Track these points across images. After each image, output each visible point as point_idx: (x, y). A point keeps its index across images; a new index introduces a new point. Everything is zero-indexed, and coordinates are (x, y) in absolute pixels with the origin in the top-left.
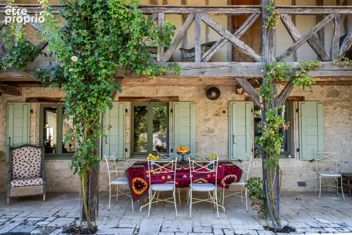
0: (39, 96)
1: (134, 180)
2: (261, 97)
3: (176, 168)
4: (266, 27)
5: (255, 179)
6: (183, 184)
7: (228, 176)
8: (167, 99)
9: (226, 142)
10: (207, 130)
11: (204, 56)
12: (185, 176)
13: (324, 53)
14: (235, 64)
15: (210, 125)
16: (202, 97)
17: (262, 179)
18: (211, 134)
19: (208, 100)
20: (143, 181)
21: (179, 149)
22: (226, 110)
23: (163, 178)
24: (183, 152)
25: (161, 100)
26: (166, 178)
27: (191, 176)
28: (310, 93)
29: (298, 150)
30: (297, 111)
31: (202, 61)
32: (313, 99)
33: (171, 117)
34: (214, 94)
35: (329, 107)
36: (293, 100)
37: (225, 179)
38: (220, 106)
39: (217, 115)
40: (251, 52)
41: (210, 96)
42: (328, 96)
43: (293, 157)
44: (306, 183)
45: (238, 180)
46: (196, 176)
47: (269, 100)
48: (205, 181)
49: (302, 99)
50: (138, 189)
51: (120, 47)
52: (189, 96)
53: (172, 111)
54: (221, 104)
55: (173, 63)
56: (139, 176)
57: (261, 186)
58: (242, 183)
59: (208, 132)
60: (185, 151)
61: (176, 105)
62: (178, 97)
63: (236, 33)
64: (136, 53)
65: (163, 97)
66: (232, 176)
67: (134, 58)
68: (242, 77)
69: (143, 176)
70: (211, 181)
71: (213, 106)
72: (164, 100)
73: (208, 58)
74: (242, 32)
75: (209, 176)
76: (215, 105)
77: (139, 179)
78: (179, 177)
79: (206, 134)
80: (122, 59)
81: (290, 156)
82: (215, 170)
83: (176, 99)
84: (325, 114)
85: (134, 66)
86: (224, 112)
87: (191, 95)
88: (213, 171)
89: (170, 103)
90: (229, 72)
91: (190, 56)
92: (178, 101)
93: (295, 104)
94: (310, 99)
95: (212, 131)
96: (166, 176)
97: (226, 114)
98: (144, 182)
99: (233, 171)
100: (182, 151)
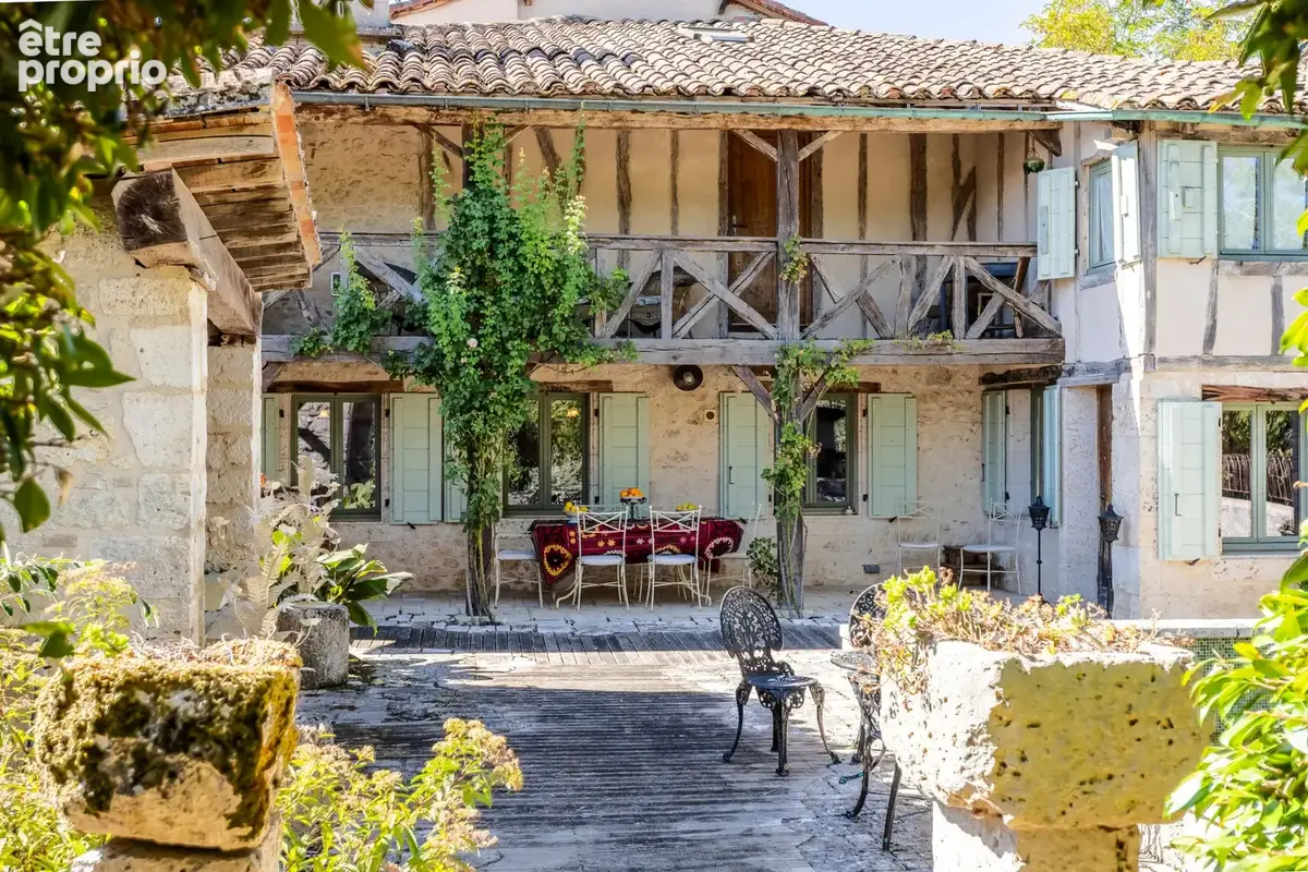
0: (298, 378)
1: (547, 550)
2: (773, 402)
3: (625, 526)
4: (785, 278)
5: (763, 540)
6: (637, 556)
7: (717, 541)
8: (586, 387)
9: (715, 480)
10: (673, 454)
11: (677, 328)
12: (640, 541)
13: (883, 325)
14: (730, 344)
15: (680, 444)
16: (664, 383)
17: (775, 541)
18: (683, 464)
19: (676, 389)
20: (563, 550)
21: (625, 494)
22: (714, 411)
23: (601, 544)
24: (634, 499)
25: (573, 387)
26: (606, 545)
27: (652, 541)
28: (893, 376)
29: (865, 497)
30: (865, 413)
31: (674, 336)
32: (899, 389)
33: (596, 427)
34: (689, 379)
35: (932, 405)
36: (856, 391)
37: (712, 545)
38: (701, 403)
39: (695, 422)
40: (758, 320)
41: (681, 383)
42: (928, 383)
43: (855, 513)
44: (882, 568)
45: (735, 549)
46: (662, 540)
47: (787, 406)
48: (676, 549)
49: (874, 388)
50: (554, 566)
51: (537, 317)
52: (635, 380)
53: (597, 413)
54: (703, 397)
55: (624, 340)
56: (556, 542)
57: (774, 552)
58: (742, 553)
59: (675, 459)
60: (637, 497)
61: (607, 401)
62: (609, 382)
63: (734, 286)
64: (567, 329)
65: (578, 383)
66: (725, 539)
67: (563, 337)
68: (743, 366)
69: (563, 542)
70: (687, 549)
71: (688, 403)
72: (579, 388)
73: (684, 332)
74: (745, 285)
75: (683, 540)
76: (692, 400)
77: (557, 547)
78: (631, 542)
79: (672, 464)
80: (542, 338)
81: (849, 511)
82: (695, 528)
83: (605, 387)
84: (921, 419)
85: (563, 349)
86: (710, 416)
87: (639, 377)
88: (692, 529)
89: (593, 396)
90: (722, 356)
91: (642, 304)
92: (611, 391)
93: (861, 397)
94: (893, 388)
95: (684, 458)
96: (606, 541)
97: (715, 420)
98: (565, 551)
99: (726, 530)
100: (631, 497)
